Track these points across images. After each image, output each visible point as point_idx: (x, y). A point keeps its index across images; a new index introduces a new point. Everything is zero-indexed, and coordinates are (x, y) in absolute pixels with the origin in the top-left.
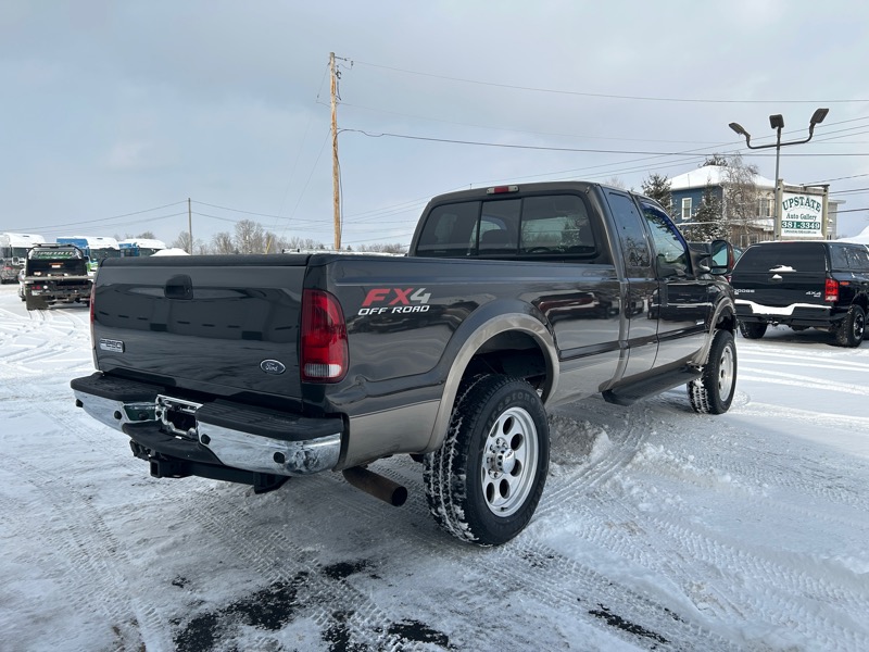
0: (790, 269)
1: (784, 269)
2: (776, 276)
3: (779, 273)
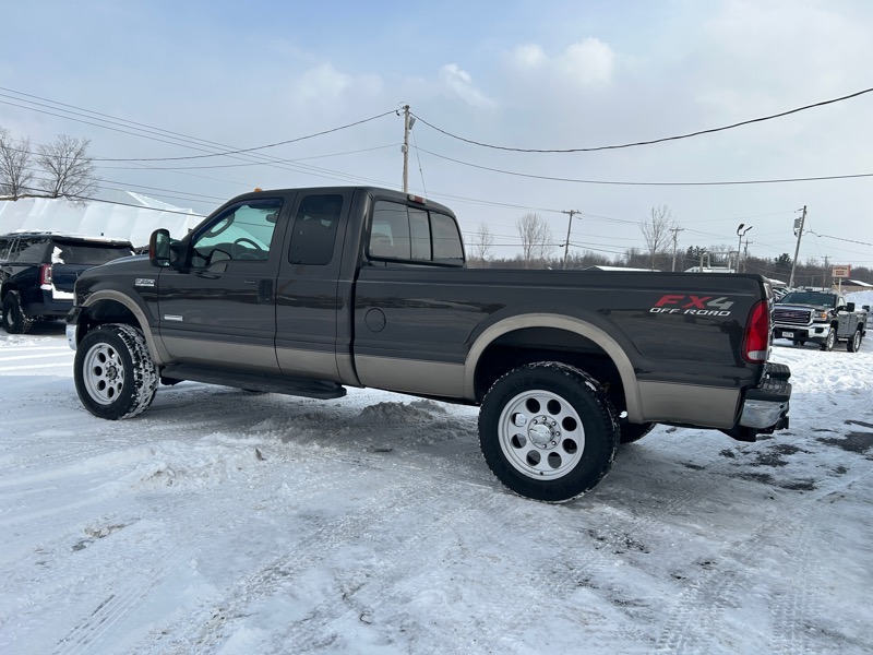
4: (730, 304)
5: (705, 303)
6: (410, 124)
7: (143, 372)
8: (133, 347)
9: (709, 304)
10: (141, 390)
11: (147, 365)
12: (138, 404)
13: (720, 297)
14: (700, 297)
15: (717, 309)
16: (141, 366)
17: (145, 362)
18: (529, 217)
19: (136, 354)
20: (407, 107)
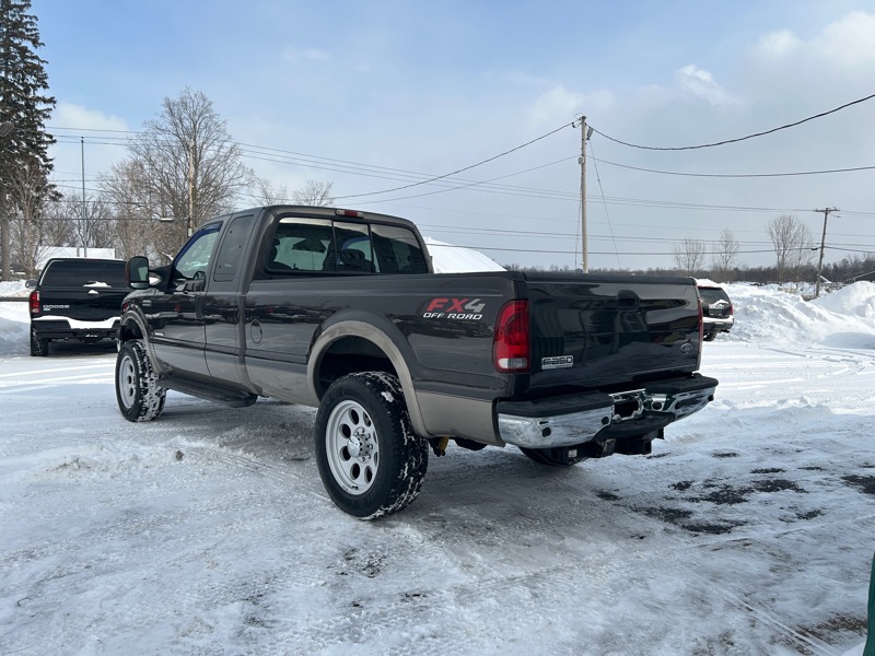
0: (104, 285)
1: (98, 284)
2: (92, 292)
3: (94, 289)
4: (482, 306)
5: (463, 306)
6: (587, 135)
7: (148, 381)
8: (142, 359)
9: (467, 307)
10: (147, 396)
11: (152, 375)
12: (147, 409)
13: (475, 298)
14: (460, 299)
15: (471, 312)
16: (147, 375)
17: (150, 373)
18: (783, 219)
19: (143, 366)
20: (584, 118)
